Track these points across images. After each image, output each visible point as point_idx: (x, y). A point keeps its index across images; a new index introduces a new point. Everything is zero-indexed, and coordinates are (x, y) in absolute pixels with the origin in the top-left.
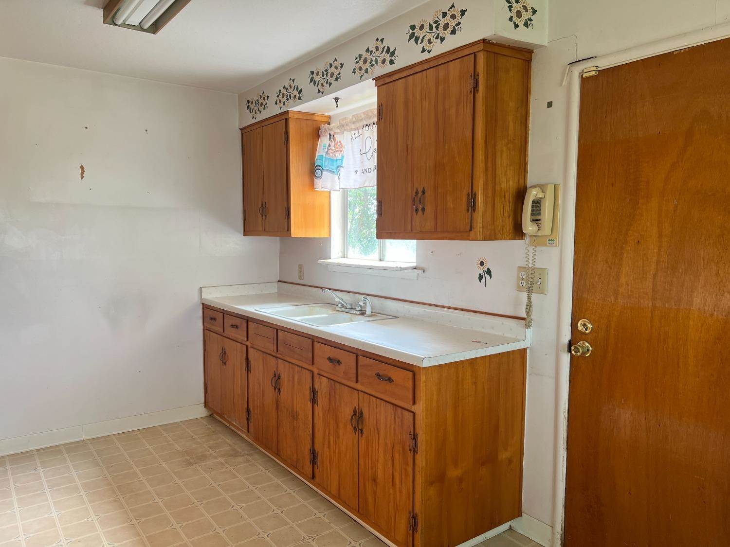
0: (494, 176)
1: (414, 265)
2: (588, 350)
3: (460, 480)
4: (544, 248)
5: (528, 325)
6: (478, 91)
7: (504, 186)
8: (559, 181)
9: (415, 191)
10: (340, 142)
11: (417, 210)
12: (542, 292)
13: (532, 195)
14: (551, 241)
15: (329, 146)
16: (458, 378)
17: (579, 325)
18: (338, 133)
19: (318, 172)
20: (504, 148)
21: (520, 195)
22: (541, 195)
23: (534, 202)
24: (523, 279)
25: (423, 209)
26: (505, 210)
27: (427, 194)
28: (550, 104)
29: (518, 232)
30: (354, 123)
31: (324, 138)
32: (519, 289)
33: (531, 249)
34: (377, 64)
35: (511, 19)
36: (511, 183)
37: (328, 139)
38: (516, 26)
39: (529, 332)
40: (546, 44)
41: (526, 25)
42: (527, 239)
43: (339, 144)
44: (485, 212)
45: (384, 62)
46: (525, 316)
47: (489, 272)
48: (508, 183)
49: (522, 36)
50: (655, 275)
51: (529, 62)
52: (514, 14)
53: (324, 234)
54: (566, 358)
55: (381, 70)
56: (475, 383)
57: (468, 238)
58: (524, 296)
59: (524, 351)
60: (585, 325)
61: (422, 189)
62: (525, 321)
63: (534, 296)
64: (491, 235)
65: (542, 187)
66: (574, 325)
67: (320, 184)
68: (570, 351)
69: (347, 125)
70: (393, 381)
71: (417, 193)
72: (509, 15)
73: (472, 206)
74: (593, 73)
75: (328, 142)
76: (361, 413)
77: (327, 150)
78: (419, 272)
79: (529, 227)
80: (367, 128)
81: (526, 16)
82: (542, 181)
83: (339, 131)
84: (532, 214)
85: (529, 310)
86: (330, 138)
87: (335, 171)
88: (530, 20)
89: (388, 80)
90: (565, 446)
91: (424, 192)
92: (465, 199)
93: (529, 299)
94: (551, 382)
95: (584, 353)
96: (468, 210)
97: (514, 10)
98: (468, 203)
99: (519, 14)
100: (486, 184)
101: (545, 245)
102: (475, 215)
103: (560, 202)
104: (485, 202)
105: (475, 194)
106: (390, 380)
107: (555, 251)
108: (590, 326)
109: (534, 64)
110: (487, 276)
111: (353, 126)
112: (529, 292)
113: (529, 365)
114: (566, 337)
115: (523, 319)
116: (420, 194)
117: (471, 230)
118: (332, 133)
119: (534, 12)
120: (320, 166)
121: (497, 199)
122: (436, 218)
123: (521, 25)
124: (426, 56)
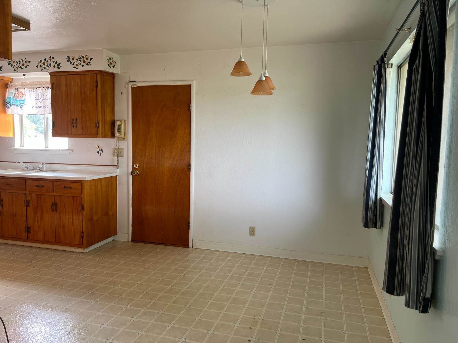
0: (105, 117)
1: (67, 149)
2: (138, 173)
3: (97, 220)
4: (122, 141)
5: (118, 167)
6: (98, 87)
7: (107, 120)
8: (126, 119)
9: (72, 119)
10: (22, 92)
11: (73, 126)
12: (122, 156)
13: (118, 123)
14: (124, 139)
15: (15, 93)
16: (96, 185)
17: (135, 166)
18: (20, 88)
19: (8, 105)
20: (107, 107)
21: (113, 123)
22: (120, 124)
23: (118, 125)
24: (115, 152)
25: (77, 126)
26: (108, 127)
27: (78, 121)
28: (122, 93)
29: (113, 136)
30: (31, 85)
31: (12, 89)
32: (114, 156)
33: (118, 141)
34: (51, 66)
35: (108, 65)
36: (110, 118)
37: (14, 90)
38: (110, 67)
39: (118, 170)
40: (119, 73)
41: (113, 67)
42: (116, 138)
43: (21, 93)
44: (102, 129)
45: (54, 66)
46: (116, 165)
47: (102, 150)
48: (109, 119)
49: (112, 70)
50: (156, 149)
51: (114, 78)
52: (109, 63)
53: (11, 135)
54: (131, 177)
55: (52, 69)
56: (101, 187)
57: (96, 137)
58: (116, 158)
59: (116, 176)
60: (136, 165)
61: (76, 119)
62: (117, 167)
63: (119, 158)
64: (104, 137)
65: (121, 121)
66: (133, 166)
67: (10, 111)
68: (132, 174)
69: (26, 85)
70: (72, 188)
71: (73, 120)
72: (108, 63)
73: (97, 126)
74: (135, 87)
75: (14, 92)
76: (56, 204)
77: (14, 95)
78: (70, 151)
79: (117, 134)
80: (39, 88)
81: (113, 64)
82: (121, 119)
83: (21, 87)
84: (118, 130)
85: (118, 162)
86: (15, 90)
87: (19, 105)
88: (114, 65)
89: (56, 74)
90: (131, 206)
91: (76, 120)
92: (94, 124)
93: (118, 159)
94: (126, 186)
95: (136, 174)
96: (96, 127)
97: (110, 62)
98: (96, 124)
99: (111, 64)
100: (102, 119)
101: (122, 140)
102: (99, 129)
103: (127, 126)
104: (102, 124)
105: (98, 122)
106: (71, 188)
107: (125, 143)
108: (138, 166)
109: (115, 79)
110: (101, 152)
111: (30, 86)
112: (118, 156)
113: (118, 181)
114: (131, 170)
115: (116, 166)
116: (75, 120)
117: (97, 134)
118: (16, 87)
119: (115, 63)
120: (9, 102)
121: (106, 124)
122: (82, 129)
123: (112, 67)
124: (75, 70)
